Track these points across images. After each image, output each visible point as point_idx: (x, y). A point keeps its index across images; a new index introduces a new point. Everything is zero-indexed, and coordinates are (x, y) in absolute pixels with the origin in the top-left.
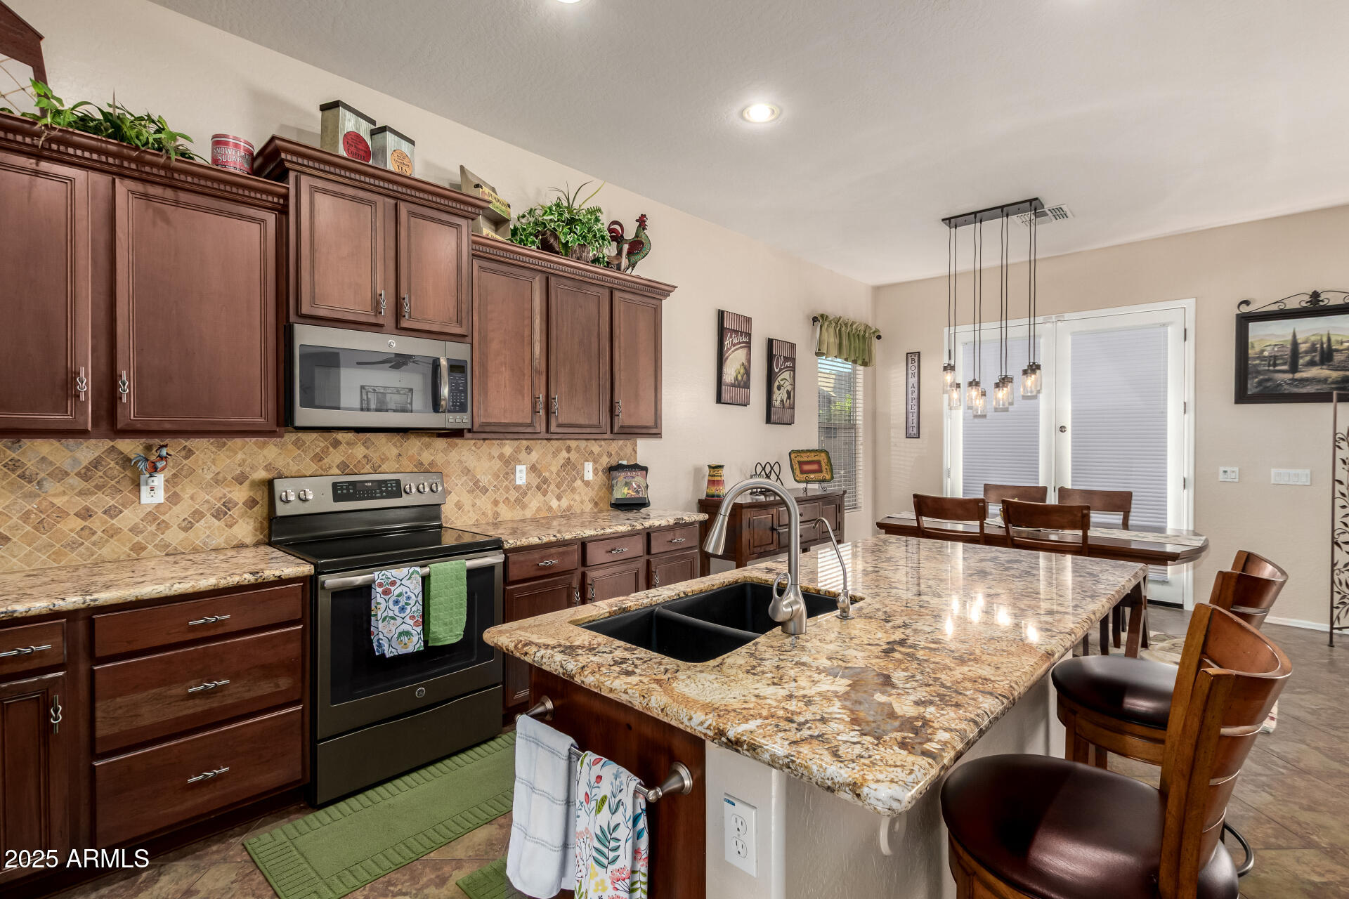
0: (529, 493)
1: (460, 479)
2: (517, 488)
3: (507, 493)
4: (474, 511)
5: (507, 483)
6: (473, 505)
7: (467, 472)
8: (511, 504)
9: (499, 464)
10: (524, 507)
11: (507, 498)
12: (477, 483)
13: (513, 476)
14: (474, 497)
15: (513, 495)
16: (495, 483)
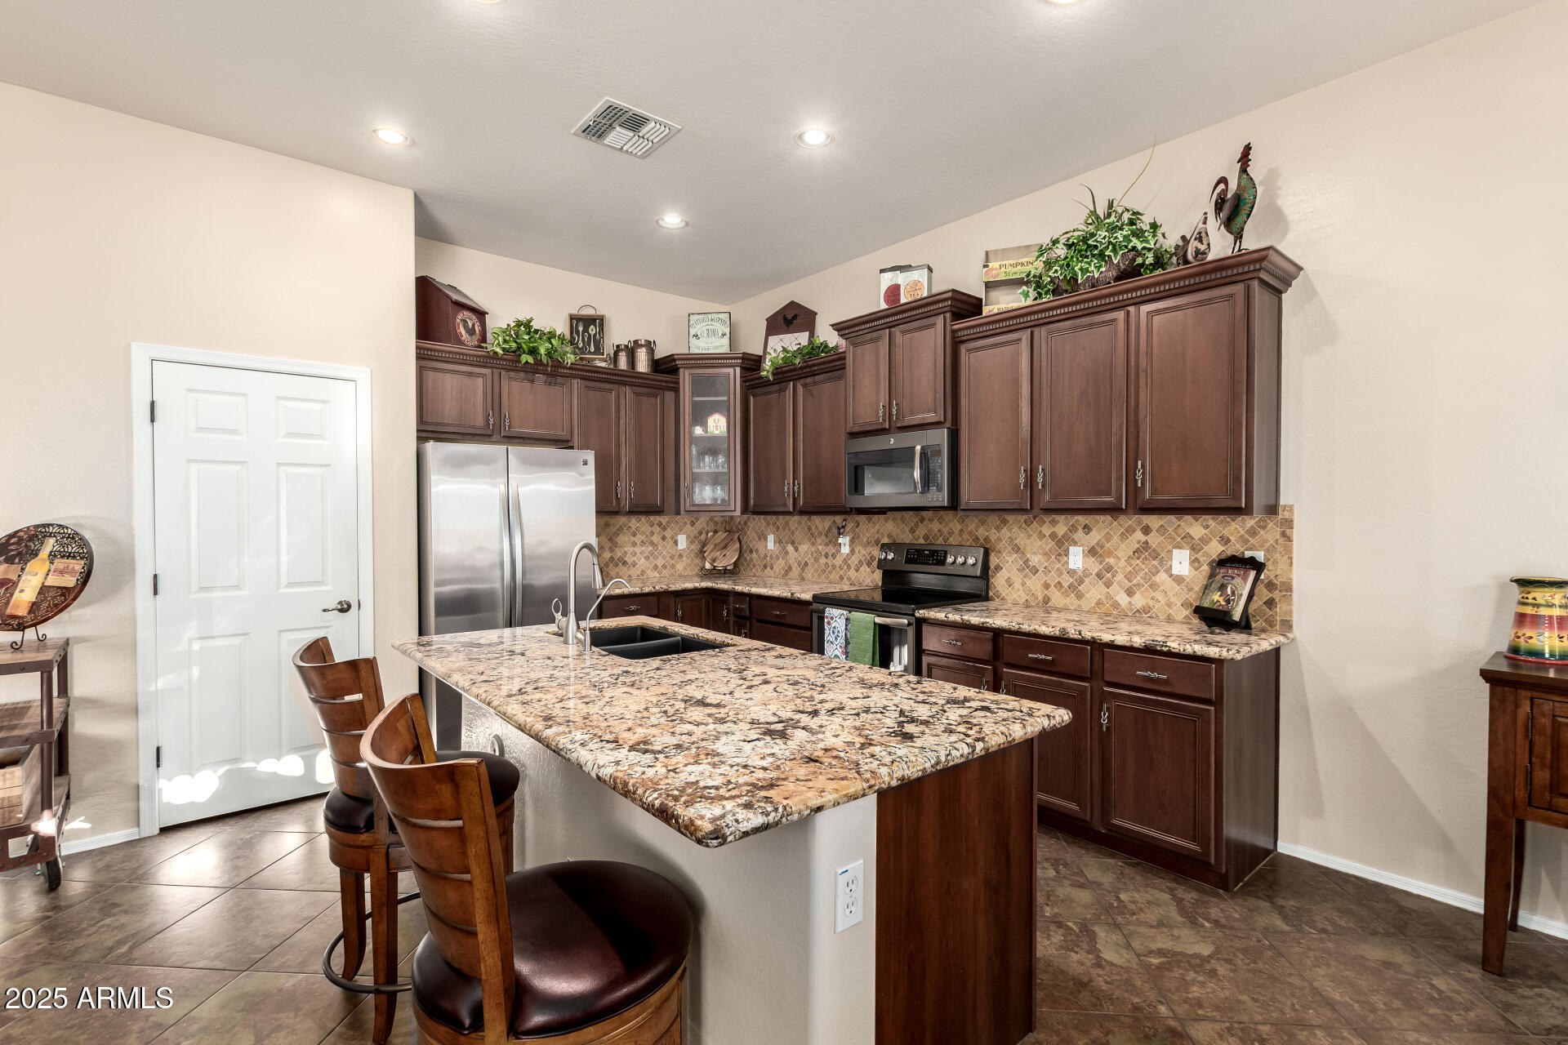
0: (1087, 581)
1: (1010, 556)
2: (1072, 573)
3: (1059, 577)
4: (1024, 590)
5: (1059, 565)
6: (1023, 584)
7: (1017, 549)
8: (1063, 589)
9: (1051, 544)
10: (1080, 596)
11: (1059, 582)
12: (1026, 562)
13: (1066, 558)
14: (1024, 577)
15: (1067, 580)
16: (1046, 564)
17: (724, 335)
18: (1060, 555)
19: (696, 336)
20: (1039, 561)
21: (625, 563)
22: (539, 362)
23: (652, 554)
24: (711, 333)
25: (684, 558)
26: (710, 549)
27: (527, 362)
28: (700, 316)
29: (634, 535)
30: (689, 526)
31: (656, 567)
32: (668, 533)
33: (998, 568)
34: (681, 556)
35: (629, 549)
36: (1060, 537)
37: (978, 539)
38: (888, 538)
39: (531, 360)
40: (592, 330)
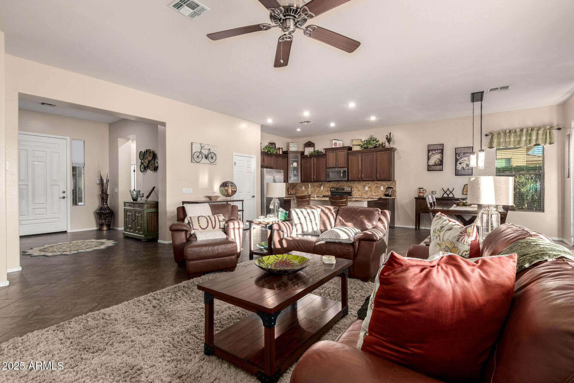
14: (358, 192)
17: (296, 147)
18: (364, 188)
19: (290, 147)
20: (360, 189)
24: (294, 146)
26: (290, 190)
28: (291, 143)
33: (353, 191)
36: (364, 185)
37: (350, 186)
38: (332, 186)
40: (273, 145)
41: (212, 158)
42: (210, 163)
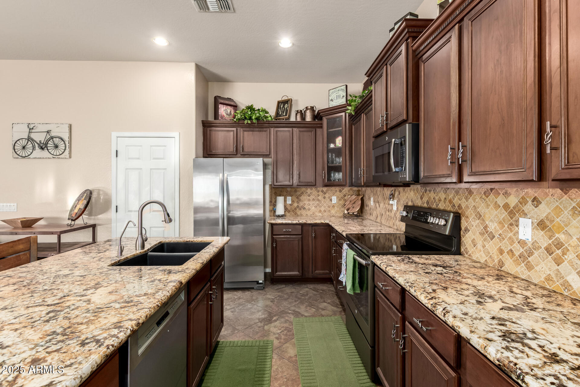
0: (536, 254)
1: (475, 221)
2: (522, 243)
3: (512, 245)
4: (484, 251)
5: (511, 234)
6: (484, 246)
7: (479, 216)
8: (515, 258)
9: (504, 214)
10: (529, 267)
11: (511, 250)
12: (486, 227)
13: (517, 229)
14: (485, 240)
15: (518, 250)
16: (501, 232)
17: (343, 97)
18: (511, 225)
19: (332, 100)
20: (495, 228)
21: (304, 208)
22: (252, 123)
23: (318, 205)
24: (338, 97)
25: (336, 208)
26: (348, 204)
27: (247, 123)
28: (334, 90)
29: (309, 196)
30: (338, 192)
31: (320, 211)
32: (327, 195)
33: (467, 230)
34: (333, 206)
35: (307, 202)
36: (511, 208)
37: (454, 205)
38: (411, 202)
39: (249, 122)
40: (286, 106)
41: (56, 147)
42: (51, 156)
